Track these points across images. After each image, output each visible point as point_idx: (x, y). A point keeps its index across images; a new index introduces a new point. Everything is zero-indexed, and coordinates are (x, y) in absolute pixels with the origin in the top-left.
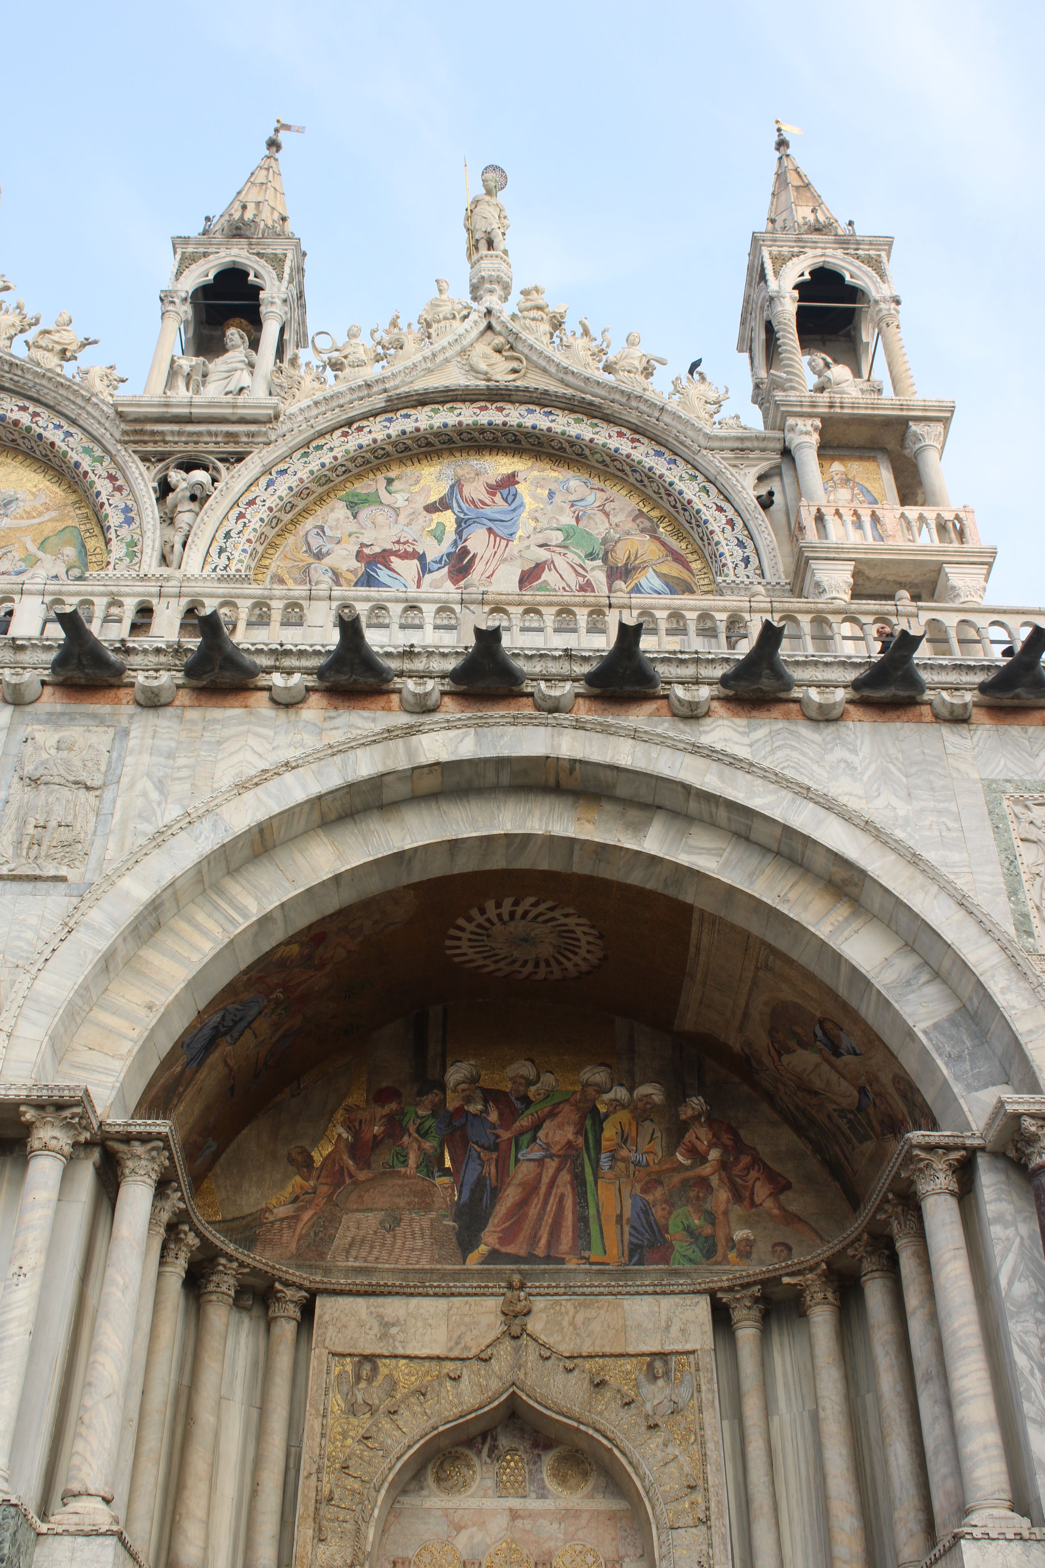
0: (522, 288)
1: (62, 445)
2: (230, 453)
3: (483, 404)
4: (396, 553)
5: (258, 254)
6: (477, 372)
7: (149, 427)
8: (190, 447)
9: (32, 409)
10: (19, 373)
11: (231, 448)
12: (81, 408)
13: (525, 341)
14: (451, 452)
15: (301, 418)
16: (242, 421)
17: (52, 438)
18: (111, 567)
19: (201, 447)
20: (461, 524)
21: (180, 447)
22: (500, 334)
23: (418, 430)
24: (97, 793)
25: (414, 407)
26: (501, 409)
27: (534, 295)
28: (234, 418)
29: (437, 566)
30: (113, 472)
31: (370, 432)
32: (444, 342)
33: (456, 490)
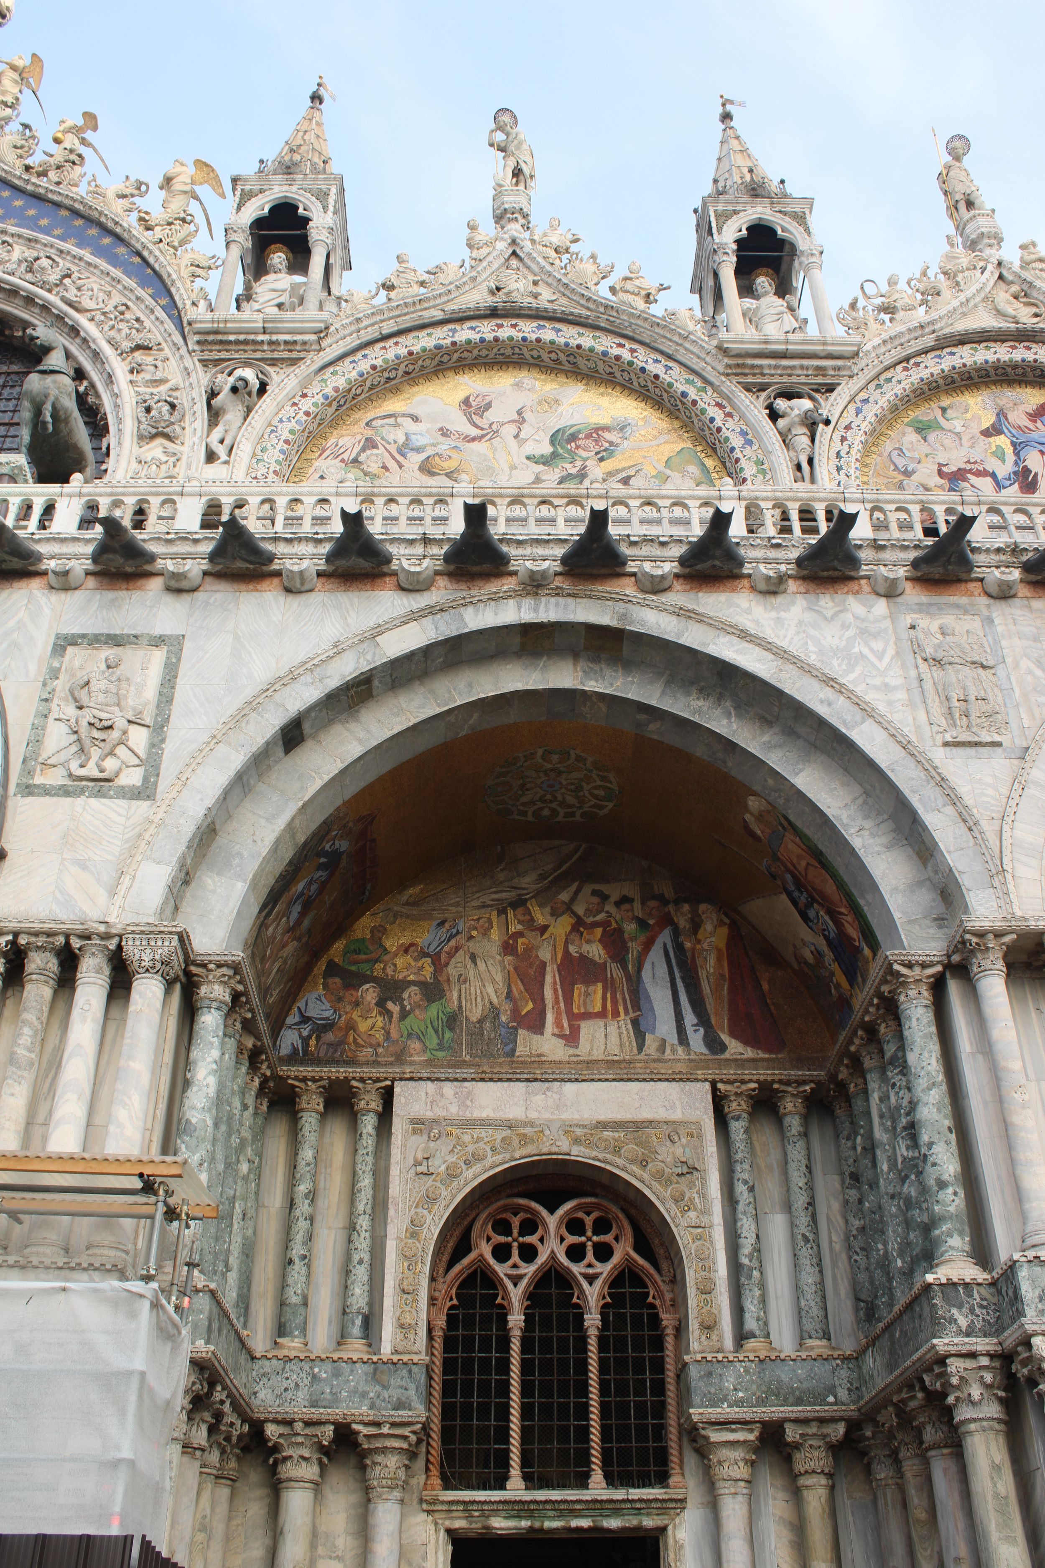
0: (1021, 243)
1: (666, 377)
2: (820, 384)
3: (1012, 343)
4: (970, 471)
5: (780, 212)
6: (1005, 316)
7: (749, 361)
8: (785, 379)
9: (627, 346)
10: (615, 314)
11: (820, 380)
12: (677, 344)
13: (1040, 289)
14: (987, 384)
15: (873, 355)
16: (830, 356)
17: (655, 371)
18: (749, 482)
19: (794, 379)
20: (1018, 447)
21: (776, 379)
22: (1012, 283)
23: (965, 365)
24: (993, 671)
25: (955, 345)
26: (1028, 348)
27: (1032, 249)
28: (822, 354)
29: (1008, 483)
30: (719, 400)
31: (926, 367)
32: (973, 290)
33: (1002, 419)
